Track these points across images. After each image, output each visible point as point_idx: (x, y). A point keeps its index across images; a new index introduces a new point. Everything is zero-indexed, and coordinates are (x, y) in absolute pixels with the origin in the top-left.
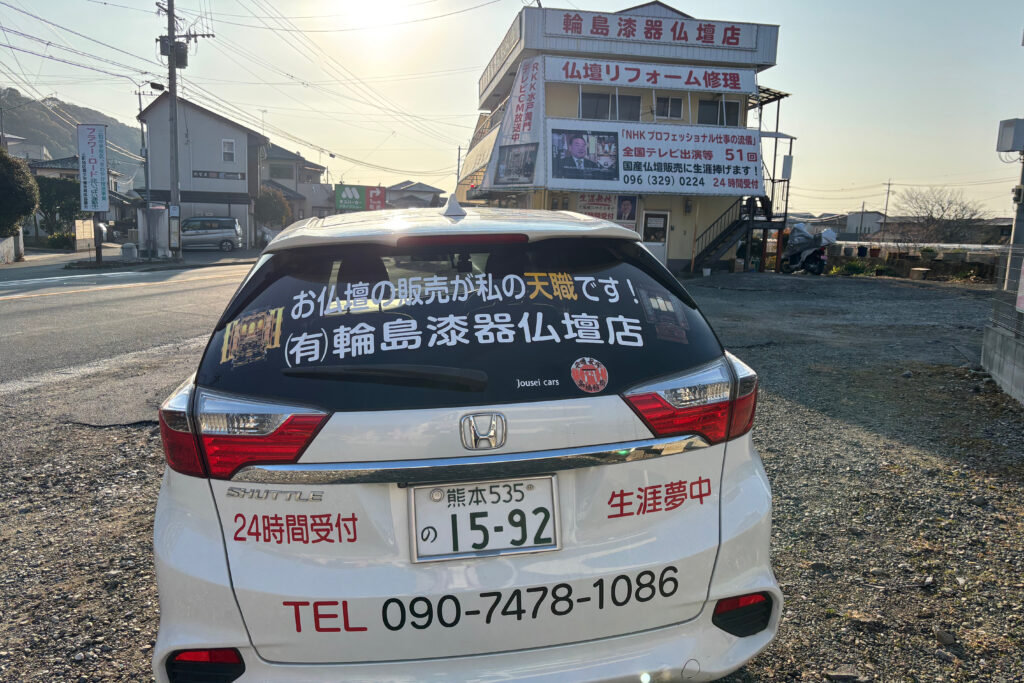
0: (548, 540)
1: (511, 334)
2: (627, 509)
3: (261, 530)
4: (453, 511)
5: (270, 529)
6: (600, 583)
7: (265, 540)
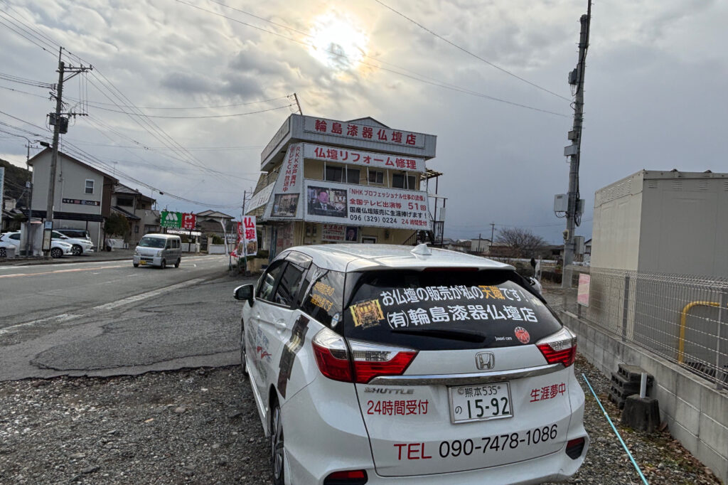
0: (507, 413)
1: (486, 315)
2: (537, 398)
3: (381, 409)
4: (469, 399)
5: (385, 408)
6: (529, 432)
7: (384, 414)
